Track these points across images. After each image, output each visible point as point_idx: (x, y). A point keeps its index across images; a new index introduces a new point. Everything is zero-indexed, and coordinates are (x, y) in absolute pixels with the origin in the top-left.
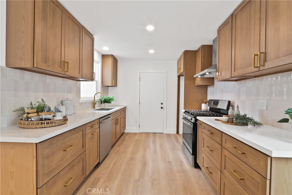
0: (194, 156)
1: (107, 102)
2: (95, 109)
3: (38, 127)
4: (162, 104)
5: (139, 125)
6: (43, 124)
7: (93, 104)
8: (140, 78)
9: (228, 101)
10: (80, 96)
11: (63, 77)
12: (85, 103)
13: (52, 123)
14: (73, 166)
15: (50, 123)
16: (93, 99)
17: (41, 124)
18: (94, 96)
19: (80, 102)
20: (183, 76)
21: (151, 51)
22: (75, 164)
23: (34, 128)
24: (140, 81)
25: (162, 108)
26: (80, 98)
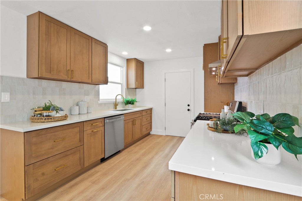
1: (130, 103)
2: (116, 110)
3: (39, 121)
4: (189, 105)
5: (165, 127)
6: (42, 120)
7: (115, 105)
8: (165, 79)
9: (238, 103)
10: (99, 97)
11: (80, 83)
12: (105, 104)
13: (49, 119)
14: (67, 156)
15: (47, 119)
16: (115, 100)
17: (41, 119)
18: (115, 98)
19: (99, 103)
21: (169, 50)
22: (69, 155)
23: (37, 122)
24: (165, 81)
25: (189, 110)
26: (99, 100)
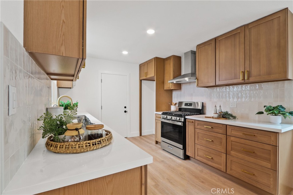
0: (184, 150)
4: (125, 107)
8: (101, 80)
9: (202, 103)
20: (155, 81)
25: (125, 112)
